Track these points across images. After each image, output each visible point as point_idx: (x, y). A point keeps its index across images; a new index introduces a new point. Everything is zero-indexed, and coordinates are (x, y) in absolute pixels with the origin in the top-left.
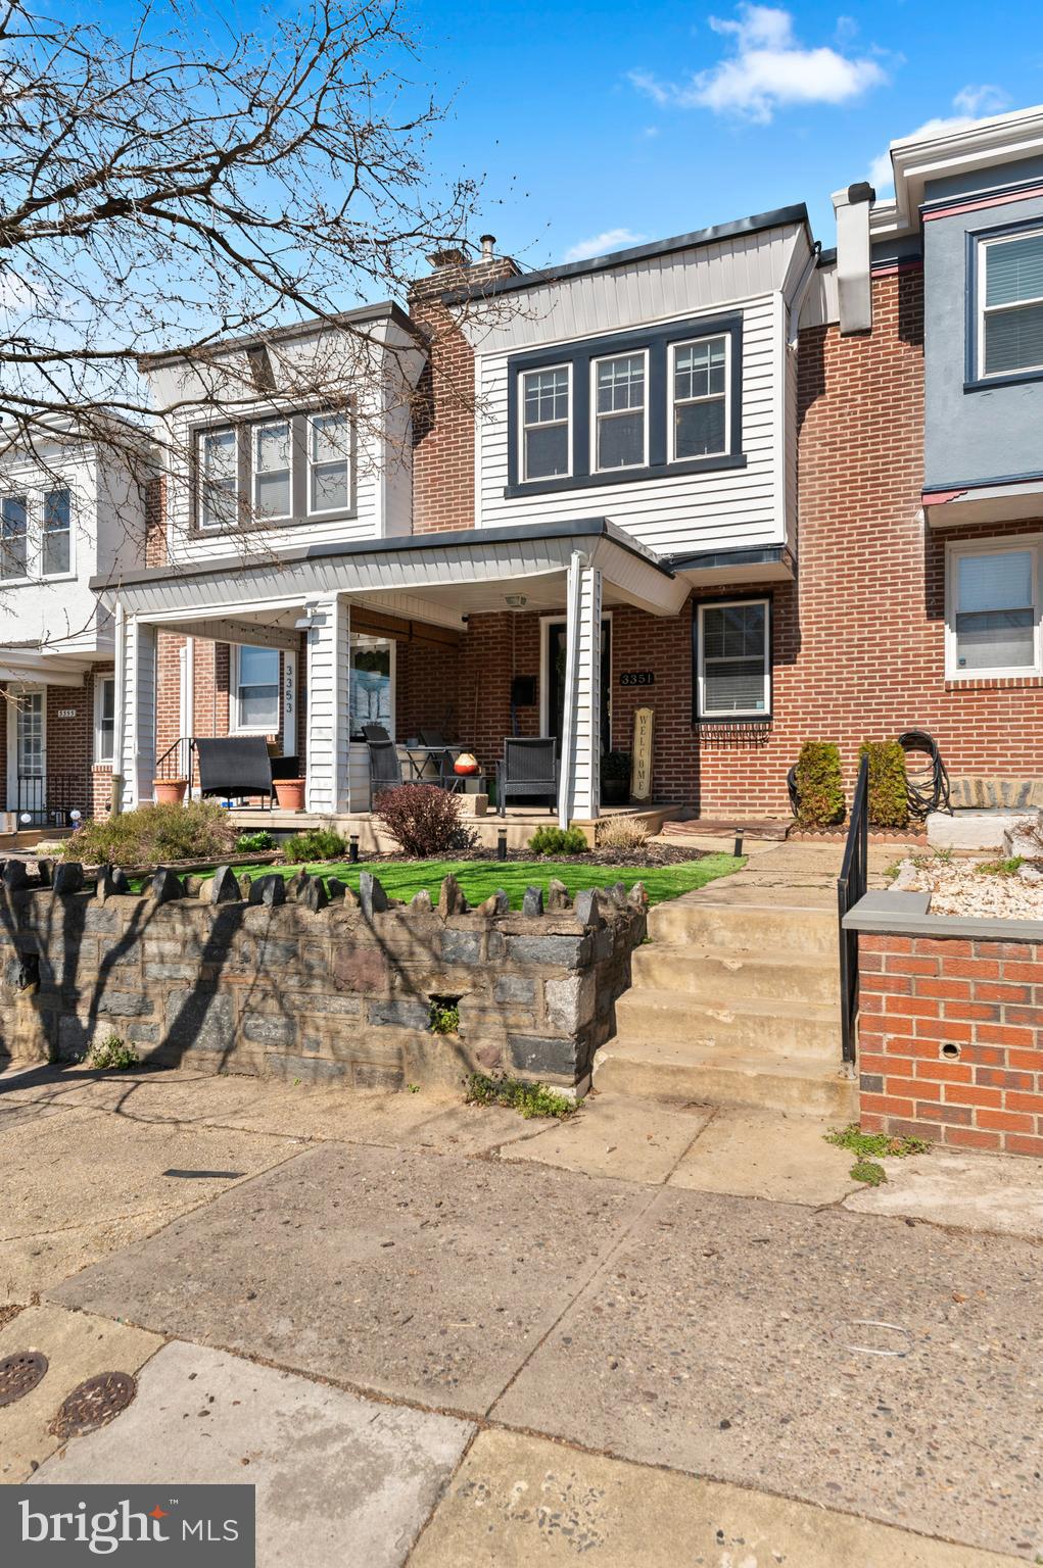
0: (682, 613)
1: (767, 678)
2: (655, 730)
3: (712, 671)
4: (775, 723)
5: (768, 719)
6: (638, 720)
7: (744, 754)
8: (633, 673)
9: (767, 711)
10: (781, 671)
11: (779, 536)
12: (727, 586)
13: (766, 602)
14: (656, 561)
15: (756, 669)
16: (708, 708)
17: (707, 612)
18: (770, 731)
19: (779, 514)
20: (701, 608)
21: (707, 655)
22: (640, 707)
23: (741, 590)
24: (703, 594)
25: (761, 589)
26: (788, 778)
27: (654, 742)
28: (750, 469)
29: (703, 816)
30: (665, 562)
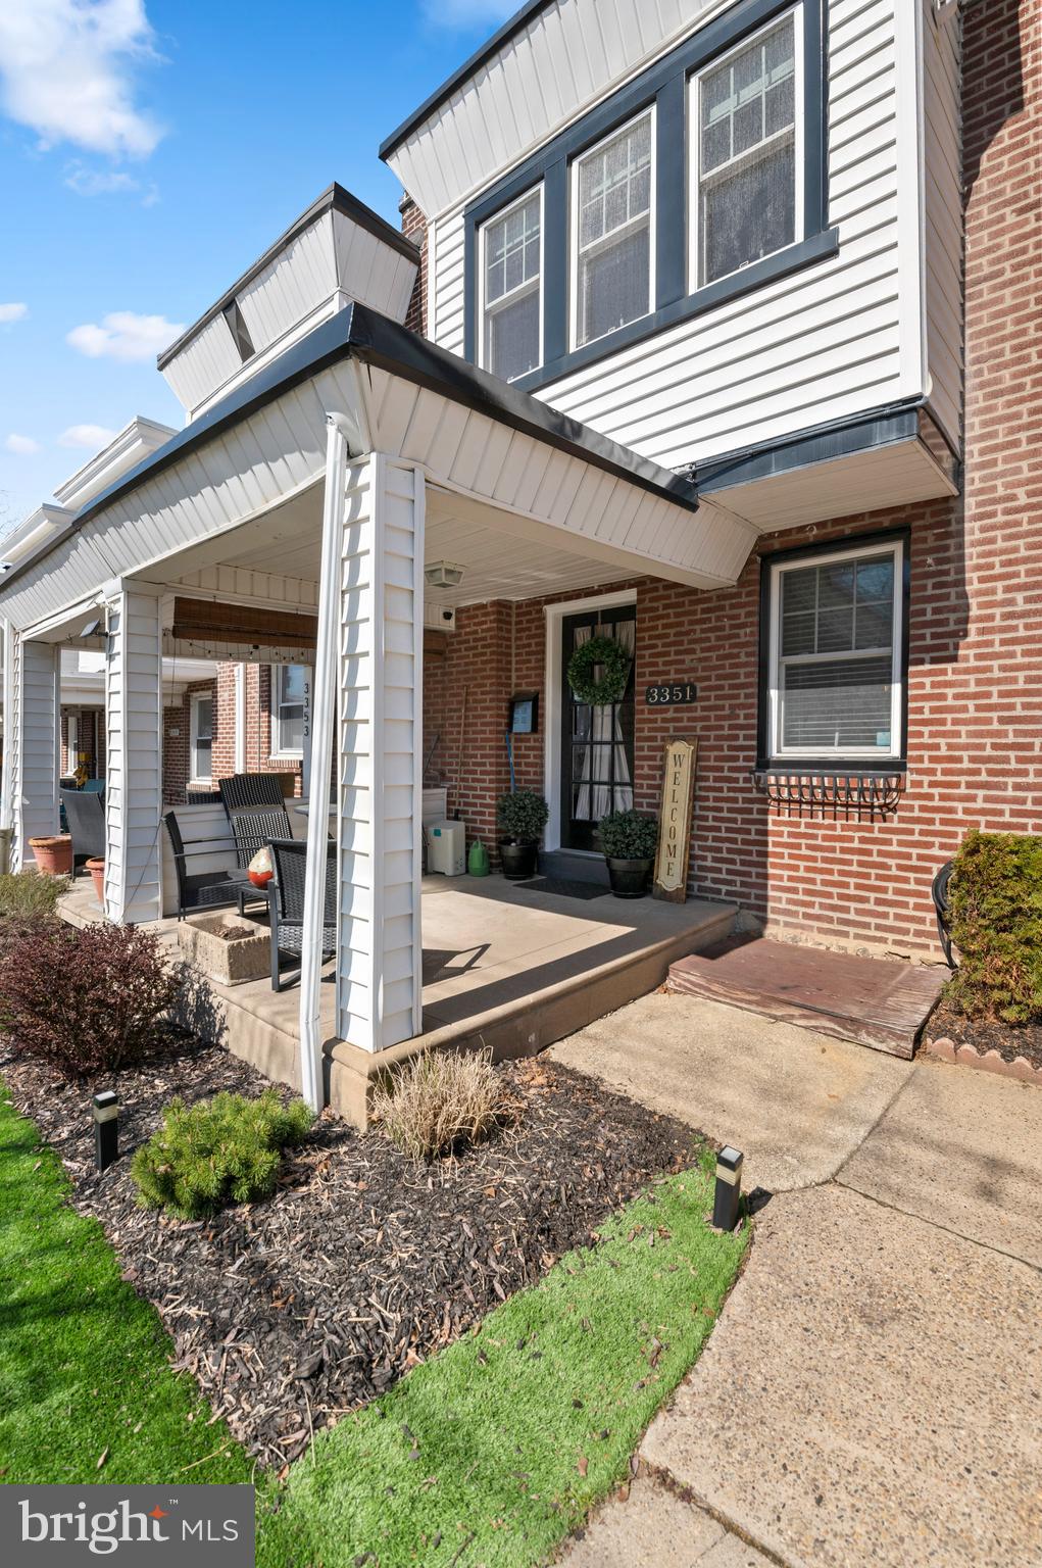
0: (742, 582)
1: (896, 689)
2: (696, 778)
3: (795, 679)
4: (910, 777)
5: (898, 766)
6: (670, 761)
7: (849, 829)
8: (665, 684)
9: (895, 751)
10: (924, 676)
11: (909, 380)
12: (821, 525)
13: (897, 548)
14: (663, 482)
15: (877, 672)
16: (790, 741)
17: (787, 577)
18: (900, 790)
19: (910, 335)
20: (777, 570)
21: (787, 650)
22: (674, 739)
23: (847, 529)
24: (777, 545)
25: (886, 522)
26: (936, 885)
27: (694, 798)
28: (846, 255)
29: (771, 931)
30: (679, 480)
